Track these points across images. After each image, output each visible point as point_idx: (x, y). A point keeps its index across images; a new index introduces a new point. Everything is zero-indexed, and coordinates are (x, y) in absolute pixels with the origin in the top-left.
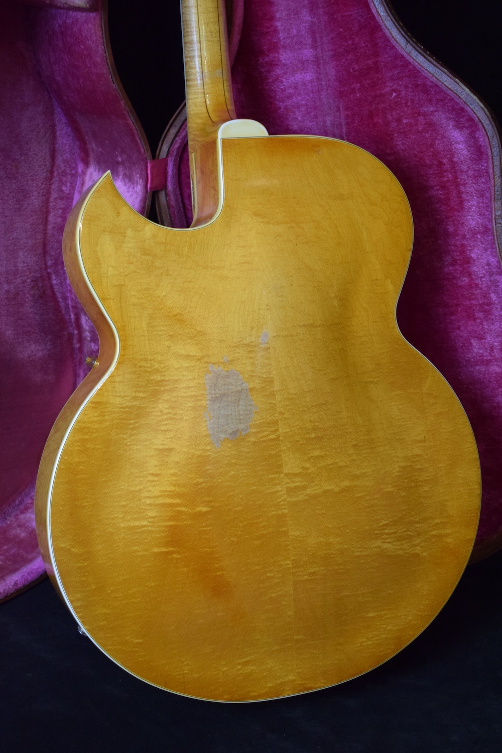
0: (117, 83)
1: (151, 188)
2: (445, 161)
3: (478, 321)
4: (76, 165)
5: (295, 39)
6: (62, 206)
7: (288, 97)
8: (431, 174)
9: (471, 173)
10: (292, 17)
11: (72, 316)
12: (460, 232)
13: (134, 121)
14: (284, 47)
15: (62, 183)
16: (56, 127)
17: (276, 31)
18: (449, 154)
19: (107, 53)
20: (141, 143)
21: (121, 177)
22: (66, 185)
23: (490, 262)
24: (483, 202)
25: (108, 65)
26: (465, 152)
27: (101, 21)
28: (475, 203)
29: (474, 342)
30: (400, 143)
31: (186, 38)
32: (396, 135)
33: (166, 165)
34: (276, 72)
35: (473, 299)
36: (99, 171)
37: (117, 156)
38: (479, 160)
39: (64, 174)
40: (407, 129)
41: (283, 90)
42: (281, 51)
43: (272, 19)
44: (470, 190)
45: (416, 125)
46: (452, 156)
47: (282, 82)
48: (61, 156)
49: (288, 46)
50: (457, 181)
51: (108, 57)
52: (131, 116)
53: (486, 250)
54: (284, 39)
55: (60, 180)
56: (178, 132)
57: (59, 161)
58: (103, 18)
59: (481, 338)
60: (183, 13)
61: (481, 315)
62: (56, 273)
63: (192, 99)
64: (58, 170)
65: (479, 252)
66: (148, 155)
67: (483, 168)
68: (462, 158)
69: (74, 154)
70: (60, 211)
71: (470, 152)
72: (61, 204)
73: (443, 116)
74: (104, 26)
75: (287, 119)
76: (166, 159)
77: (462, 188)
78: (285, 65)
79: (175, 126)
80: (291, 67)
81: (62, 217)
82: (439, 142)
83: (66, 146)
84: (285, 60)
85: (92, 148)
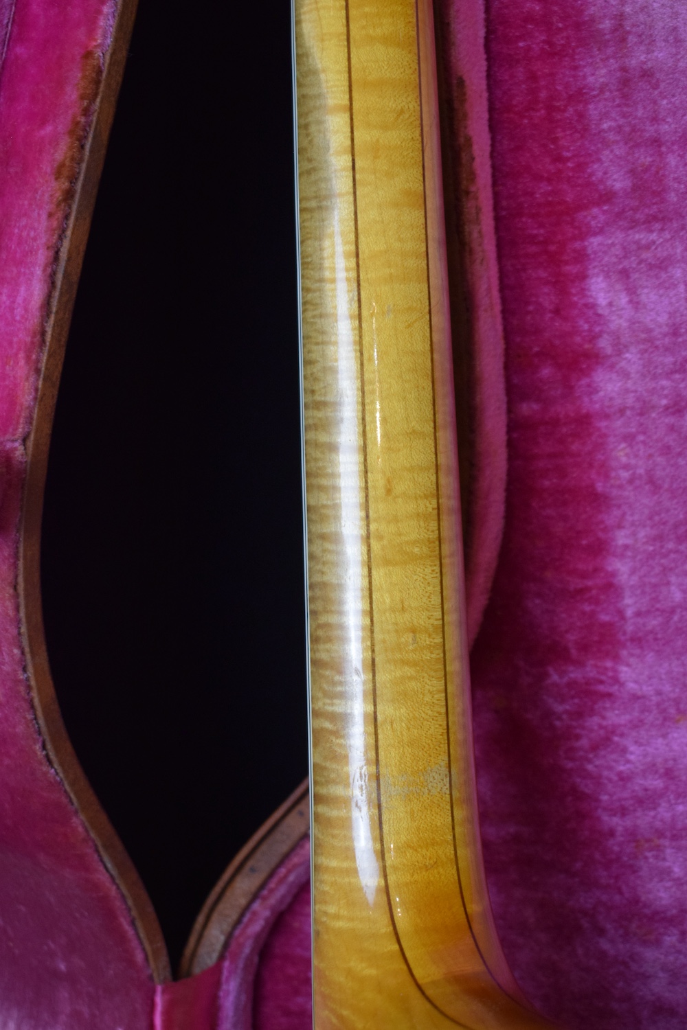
0: (62, 764)
5: (676, 618)
7: (640, 802)
10: (671, 545)
13: (114, 872)
14: (637, 640)
17: (610, 587)
19: (30, 669)
20: (137, 934)
25: (32, 707)
31: (321, 647)
33: (217, 984)
34: (604, 718)
37: (52, 954)
41: (624, 779)
42: (624, 653)
43: (599, 548)
47: (624, 751)
49: (651, 637)
51: (33, 683)
52: (106, 859)
54: (638, 614)
56: (263, 886)
58: (21, 554)
60: (312, 557)
63: (334, 871)
66: (158, 968)
74: (26, 580)
75: (634, 870)
76: (217, 968)
78: (635, 698)
79: (253, 870)
80: (658, 705)
84: (636, 682)
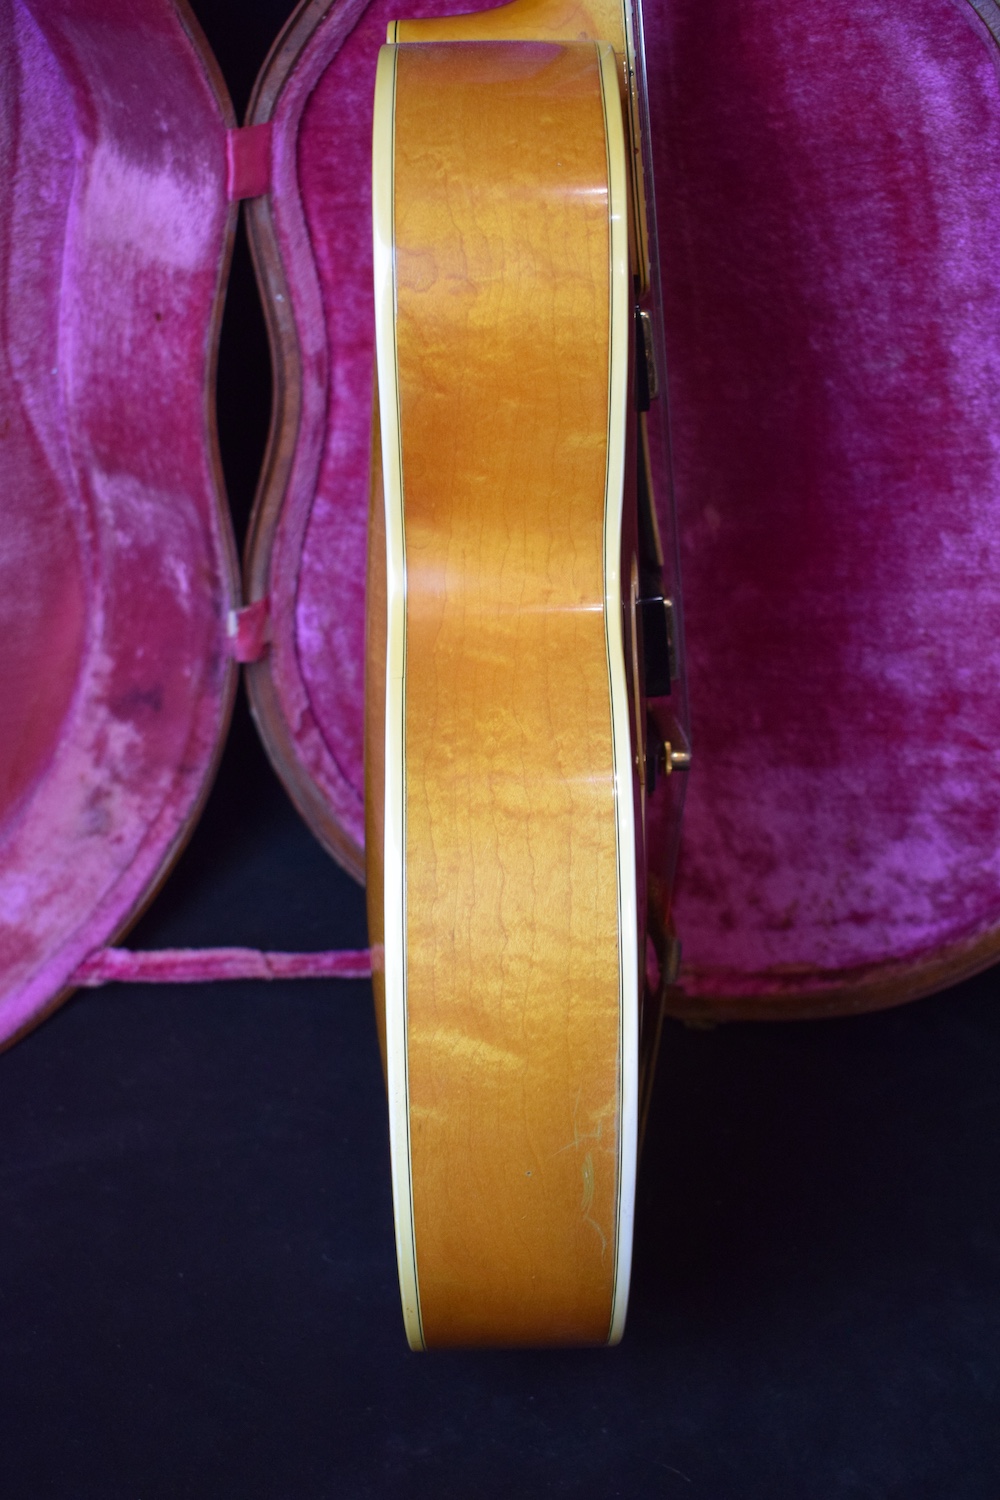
1: (235, 194)
2: (902, 133)
3: (958, 493)
4: (71, 139)
6: (42, 233)
8: (868, 163)
9: (960, 161)
11: (75, 474)
12: (927, 297)
13: (192, 37)
15: (38, 180)
16: (20, 53)
18: (910, 118)
20: (211, 88)
21: (168, 167)
22: (48, 186)
23: (991, 364)
24: (983, 229)
26: (949, 113)
28: (965, 230)
29: (946, 539)
30: (798, 91)
32: (791, 72)
33: (270, 139)
35: (950, 446)
36: (120, 155)
37: (157, 119)
38: (978, 133)
39: (43, 161)
40: (816, 59)
44: (955, 200)
45: (839, 48)
46: (920, 121)
48: (36, 119)
50: (927, 181)
53: (984, 336)
55: (35, 174)
56: (295, 63)
57: (30, 131)
59: (961, 529)
61: (964, 480)
62: (35, 382)
64: (28, 152)
65: (968, 341)
66: (228, 116)
67: (989, 149)
68: (941, 127)
69: (64, 115)
70: (38, 245)
71: (961, 113)
72: (40, 229)
73: (903, 28)
76: (268, 127)
77: (938, 197)
79: (287, 50)
81: (42, 258)
82: (891, 89)
83: (44, 96)
85: (105, 102)
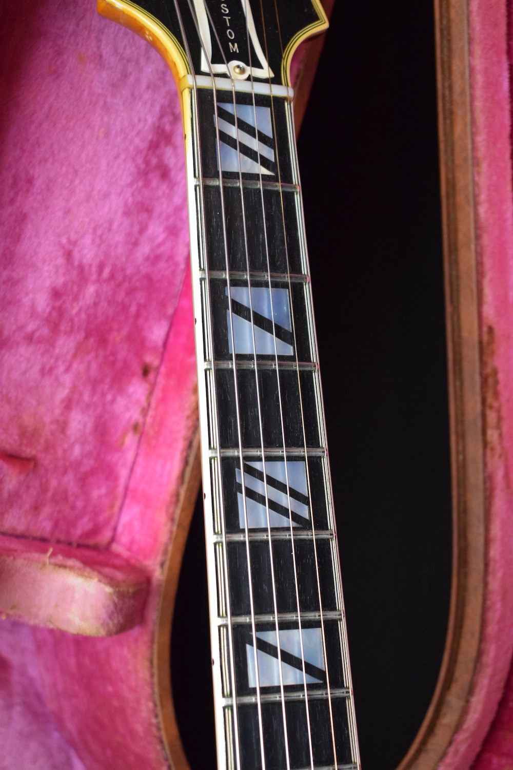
27: (151, 648)
